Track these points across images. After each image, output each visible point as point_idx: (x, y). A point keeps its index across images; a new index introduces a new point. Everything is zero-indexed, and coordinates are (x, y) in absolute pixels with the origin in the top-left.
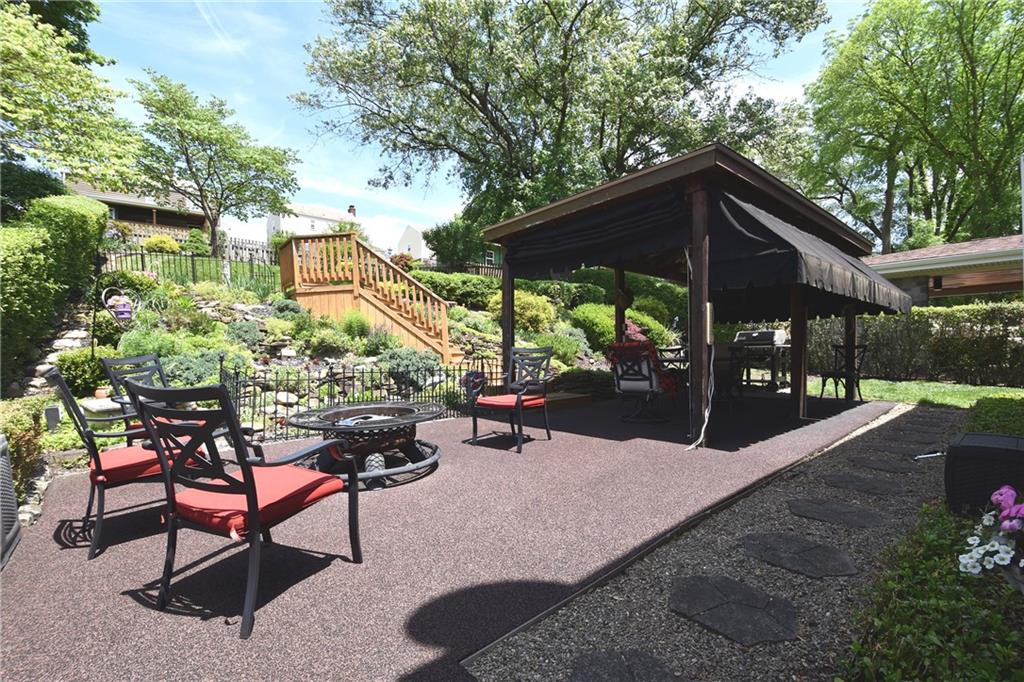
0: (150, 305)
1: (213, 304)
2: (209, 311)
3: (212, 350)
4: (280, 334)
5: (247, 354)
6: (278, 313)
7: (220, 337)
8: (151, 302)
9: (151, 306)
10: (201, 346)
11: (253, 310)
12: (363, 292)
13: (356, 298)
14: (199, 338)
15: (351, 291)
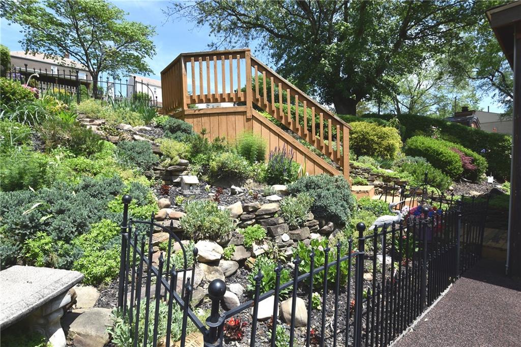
0: (20, 118)
1: (97, 122)
2: (94, 128)
3: (99, 177)
4: (177, 158)
5: (143, 181)
6: (170, 134)
7: (109, 159)
8: (23, 113)
9: (22, 120)
10: (85, 170)
11: (141, 131)
12: (256, 113)
13: (248, 120)
14: (82, 160)
15: (243, 113)
